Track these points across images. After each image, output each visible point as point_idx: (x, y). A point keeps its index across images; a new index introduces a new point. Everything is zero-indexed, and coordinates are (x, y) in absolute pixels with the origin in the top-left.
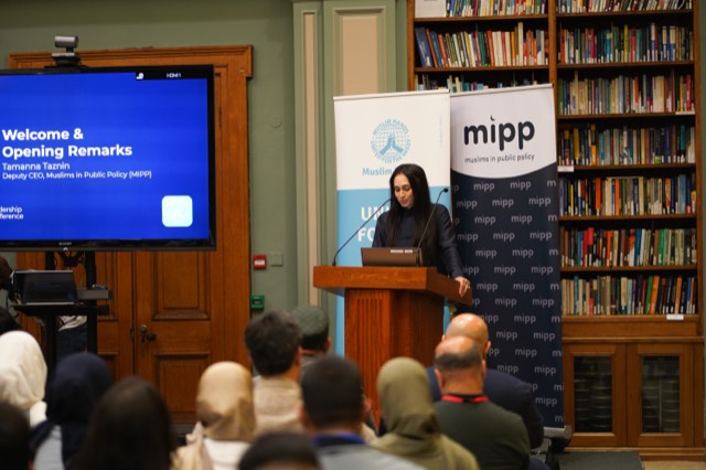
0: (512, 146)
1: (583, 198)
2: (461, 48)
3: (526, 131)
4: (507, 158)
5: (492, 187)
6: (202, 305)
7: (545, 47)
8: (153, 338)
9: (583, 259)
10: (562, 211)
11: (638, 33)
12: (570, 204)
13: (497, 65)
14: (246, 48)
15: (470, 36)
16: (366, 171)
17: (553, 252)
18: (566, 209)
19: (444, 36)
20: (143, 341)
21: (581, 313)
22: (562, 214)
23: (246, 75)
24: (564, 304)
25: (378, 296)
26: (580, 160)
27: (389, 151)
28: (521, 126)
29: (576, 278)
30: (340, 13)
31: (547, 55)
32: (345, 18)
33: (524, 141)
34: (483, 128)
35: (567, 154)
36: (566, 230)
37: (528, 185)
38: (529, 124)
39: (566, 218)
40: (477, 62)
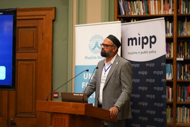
0: (147, 47)
1: (187, 72)
2: (137, 7)
3: (153, 40)
4: (145, 52)
5: (138, 65)
6: (33, 112)
7: (173, 7)
8: (15, 124)
9: (187, 99)
10: (178, 77)
12: (182, 75)
13: (152, 14)
14: (53, 8)
15: (141, 2)
16: (86, 58)
17: (163, 96)
18: (180, 77)
19: (130, 2)
20: (11, 125)
21: (185, 122)
22: (178, 79)
23: (52, 19)
24: (178, 118)
25: (64, 117)
26: (187, 56)
27: (96, 49)
28: (151, 37)
29: (184, 107)
31: (173, 10)
33: (152, 44)
34: (135, 39)
35: (181, 53)
36: (180, 86)
37: (153, 65)
38: (154, 37)
39: (180, 81)
40: (144, 13)
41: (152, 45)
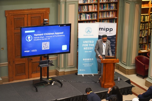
4: (107, 33)
11: (109, 5)
13: (90, 11)
15: (86, 6)
16: (84, 35)
19: (82, 6)
20: (30, 60)
23: (49, 13)
30: (69, 4)
31: (97, 9)
32: (70, 5)
34: (103, 28)
37: (111, 38)
38: (112, 29)
40: (87, 11)
41: (111, 31)
